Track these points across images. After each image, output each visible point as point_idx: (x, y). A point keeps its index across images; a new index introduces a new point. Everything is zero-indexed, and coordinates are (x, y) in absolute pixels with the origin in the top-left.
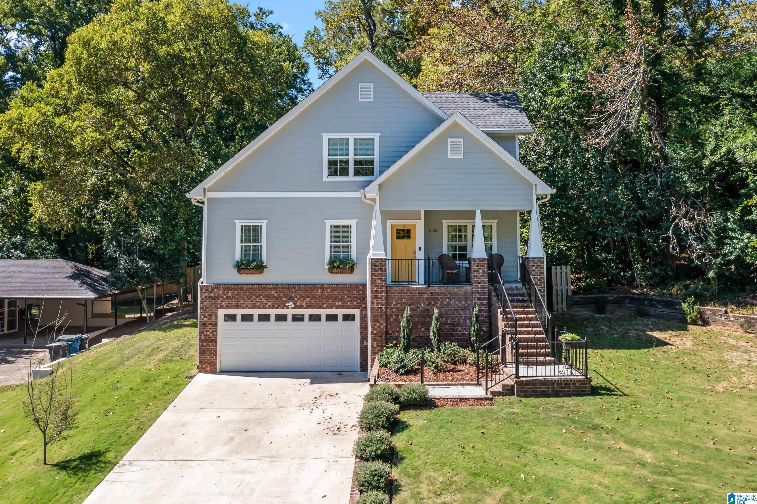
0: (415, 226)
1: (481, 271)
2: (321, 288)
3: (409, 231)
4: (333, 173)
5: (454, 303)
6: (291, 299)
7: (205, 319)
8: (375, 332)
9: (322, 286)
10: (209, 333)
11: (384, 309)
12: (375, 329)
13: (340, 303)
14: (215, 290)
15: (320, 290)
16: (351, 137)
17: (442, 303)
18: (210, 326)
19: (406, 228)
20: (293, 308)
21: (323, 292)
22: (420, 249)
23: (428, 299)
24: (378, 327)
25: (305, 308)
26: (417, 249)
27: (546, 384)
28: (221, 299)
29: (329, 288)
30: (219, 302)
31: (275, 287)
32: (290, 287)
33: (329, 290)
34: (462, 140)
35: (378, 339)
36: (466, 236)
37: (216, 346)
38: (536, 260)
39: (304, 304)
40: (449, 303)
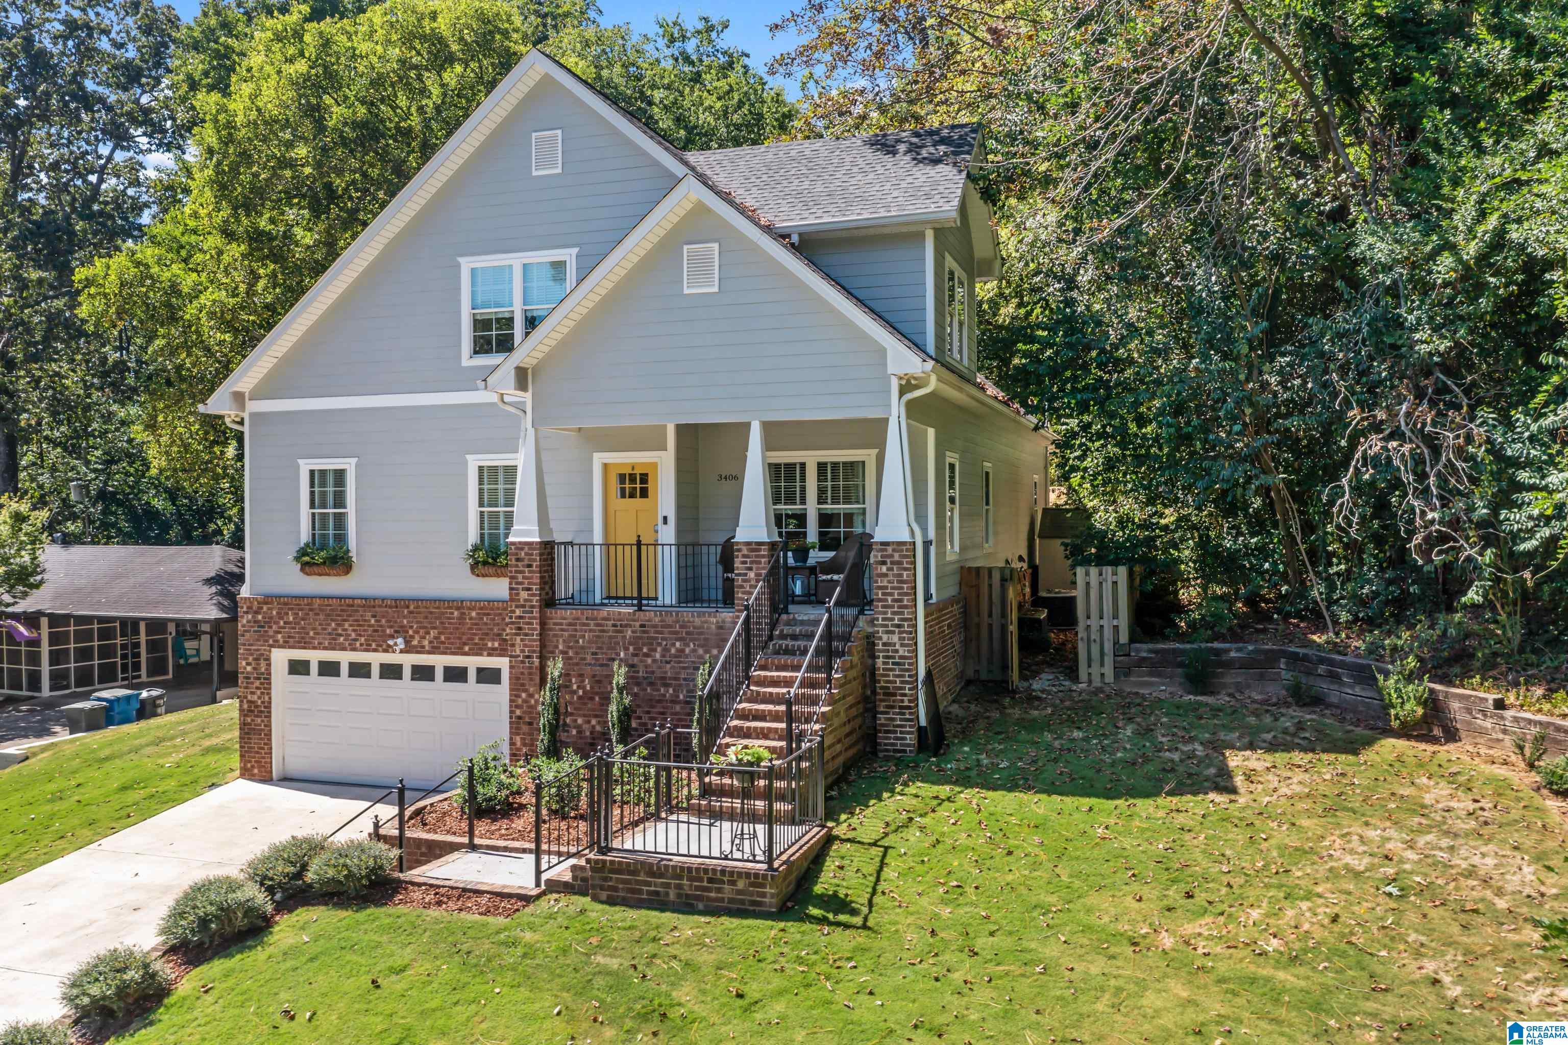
0: (654, 465)
1: (752, 575)
2: (458, 609)
3: (644, 478)
4: (482, 346)
5: (694, 651)
6: (401, 631)
7: (249, 668)
8: (518, 712)
9: (459, 604)
10: (255, 698)
11: (536, 661)
12: (517, 707)
13: (496, 645)
14: (265, 608)
15: (456, 613)
16: (515, 261)
17: (666, 650)
18: (257, 683)
19: (638, 471)
20: (401, 651)
21: (462, 617)
22: (665, 519)
23: (635, 641)
24: (525, 701)
25: (429, 653)
26: (660, 520)
27: (661, 876)
28: (275, 627)
29: (473, 609)
30: (271, 633)
31: (370, 603)
32: (399, 603)
33: (474, 614)
34: (716, 246)
35: (525, 728)
36: (803, 490)
37: (269, 725)
38: (890, 549)
39: (426, 643)
40: (682, 651)
